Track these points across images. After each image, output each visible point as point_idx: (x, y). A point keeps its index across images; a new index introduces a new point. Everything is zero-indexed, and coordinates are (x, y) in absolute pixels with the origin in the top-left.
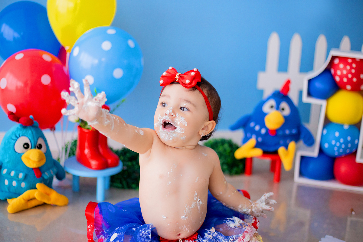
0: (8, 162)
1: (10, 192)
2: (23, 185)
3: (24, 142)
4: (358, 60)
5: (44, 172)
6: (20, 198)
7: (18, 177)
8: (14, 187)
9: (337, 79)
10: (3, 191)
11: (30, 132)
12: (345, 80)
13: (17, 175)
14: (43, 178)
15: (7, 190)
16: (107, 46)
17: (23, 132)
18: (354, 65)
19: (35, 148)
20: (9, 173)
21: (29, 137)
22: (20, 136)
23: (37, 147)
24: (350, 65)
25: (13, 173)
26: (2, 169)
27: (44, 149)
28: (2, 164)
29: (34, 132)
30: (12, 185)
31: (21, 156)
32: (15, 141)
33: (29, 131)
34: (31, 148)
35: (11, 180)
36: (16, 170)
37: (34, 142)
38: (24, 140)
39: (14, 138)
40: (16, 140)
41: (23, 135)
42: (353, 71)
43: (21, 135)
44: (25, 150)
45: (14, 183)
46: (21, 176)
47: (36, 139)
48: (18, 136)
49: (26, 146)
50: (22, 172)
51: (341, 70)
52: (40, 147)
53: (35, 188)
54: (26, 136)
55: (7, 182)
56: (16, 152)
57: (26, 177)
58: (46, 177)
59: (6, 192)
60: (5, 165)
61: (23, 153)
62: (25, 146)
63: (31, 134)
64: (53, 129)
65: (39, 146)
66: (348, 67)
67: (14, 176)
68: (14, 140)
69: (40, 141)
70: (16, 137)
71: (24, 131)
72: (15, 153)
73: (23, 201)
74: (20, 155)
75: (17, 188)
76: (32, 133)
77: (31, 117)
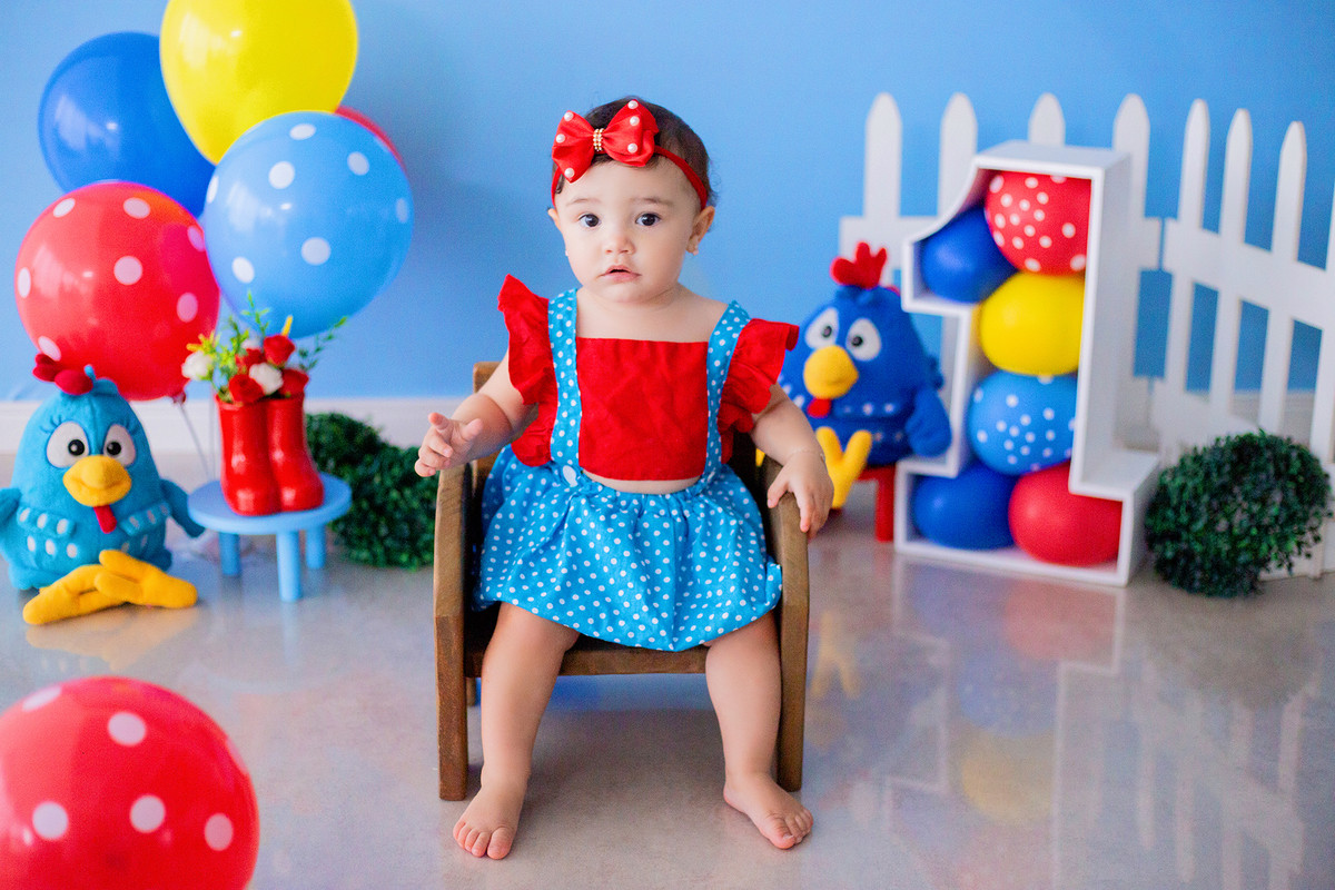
0: (31, 491)
1: (41, 568)
2: (73, 550)
3: (70, 439)
4: (1058, 180)
5: (126, 517)
6: (58, 584)
7: (55, 530)
8: (50, 556)
9: (999, 239)
10: (26, 567)
11: (87, 409)
12: (1018, 243)
13: (53, 525)
14: (124, 532)
15: (34, 564)
16: (282, 175)
17: (69, 409)
18: (1043, 198)
19: (102, 453)
20: (33, 520)
21: (82, 422)
22: (60, 423)
23: (105, 451)
24: (1031, 195)
25: (43, 521)
26: (20, 509)
27: (125, 456)
28: (20, 495)
29: (98, 411)
30: (45, 552)
31: (62, 476)
32: (47, 436)
33: (85, 408)
34: (90, 453)
35: (41, 538)
36: (52, 513)
37: (96, 436)
38: (73, 431)
39: (48, 426)
40: (52, 432)
41: (68, 420)
42: (1039, 215)
43: (63, 419)
44: (72, 459)
45: (51, 547)
46: (64, 526)
47: (101, 429)
48: (56, 421)
49: (77, 448)
50: (64, 517)
51: (1005, 213)
52: (115, 449)
53: (96, 561)
54: (76, 422)
55: (32, 544)
56: (50, 464)
57: (74, 532)
58: (130, 531)
59: (33, 569)
60: (25, 499)
61: (68, 468)
62: (74, 448)
63: (90, 416)
64: (180, 397)
65: (111, 448)
66: (1025, 205)
67: (45, 529)
68: (46, 432)
69: (117, 434)
70: (52, 423)
71: (73, 406)
72: (46, 466)
73: (66, 596)
74: (61, 471)
75: (57, 558)
76: (93, 411)
77: (88, 369)
